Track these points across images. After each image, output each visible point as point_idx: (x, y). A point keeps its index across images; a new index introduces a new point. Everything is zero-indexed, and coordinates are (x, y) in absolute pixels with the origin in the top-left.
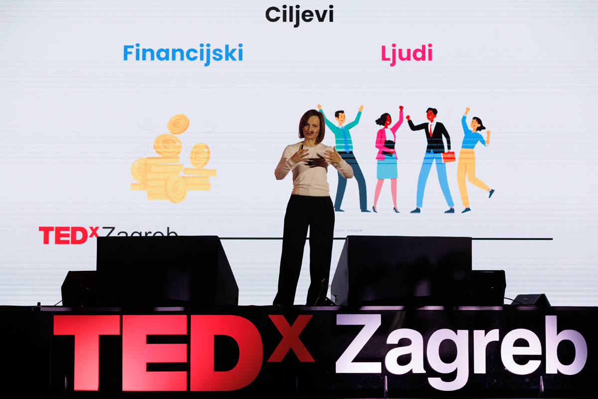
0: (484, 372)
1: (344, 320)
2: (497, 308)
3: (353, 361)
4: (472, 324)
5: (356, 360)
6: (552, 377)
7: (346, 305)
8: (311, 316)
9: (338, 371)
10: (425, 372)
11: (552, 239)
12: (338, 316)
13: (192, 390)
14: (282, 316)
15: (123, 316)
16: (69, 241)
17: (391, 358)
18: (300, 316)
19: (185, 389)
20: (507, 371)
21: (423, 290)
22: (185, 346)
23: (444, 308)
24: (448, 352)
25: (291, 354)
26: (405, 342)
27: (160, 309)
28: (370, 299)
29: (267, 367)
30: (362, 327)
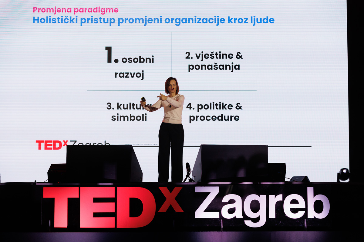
0: (274, 217)
1: (199, 190)
2: (281, 183)
3: (204, 212)
4: (268, 191)
5: (205, 211)
6: (311, 220)
7: (200, 182)
8: (182, 187)
9: (196, 217)
10: (243, 217)
11: (311, 147)
12: (196, 187)
13: (117, 227)
14: (166, 187)
15: (81, 188)
16: (52, 148)
17: (225, 210)
18: (176, 188)
19: (114, 227)
20: (287, 217)
21: (242, 174)
22: (114, 203)
23: (253, 183)
24: (255, 207)
25: (171, 208)
26: (232, 201)
27: (101, 184)
28: (213, 178)
29: (158, 215)
30: (209, 193)
